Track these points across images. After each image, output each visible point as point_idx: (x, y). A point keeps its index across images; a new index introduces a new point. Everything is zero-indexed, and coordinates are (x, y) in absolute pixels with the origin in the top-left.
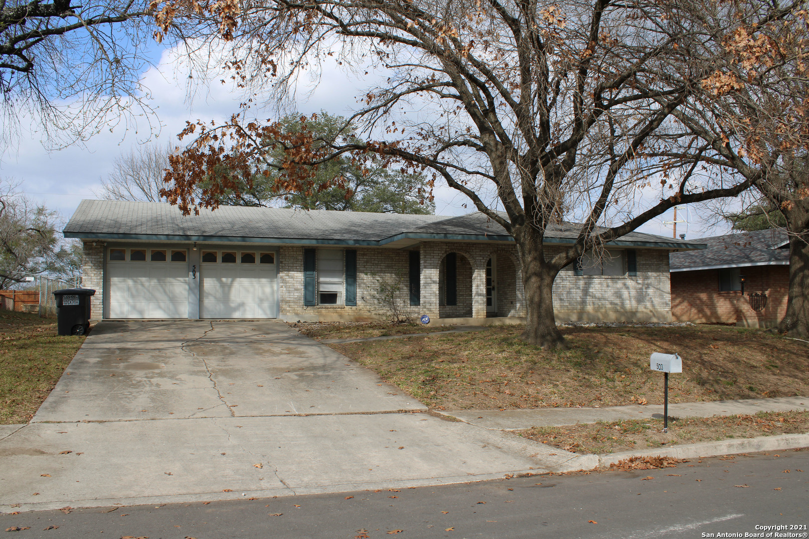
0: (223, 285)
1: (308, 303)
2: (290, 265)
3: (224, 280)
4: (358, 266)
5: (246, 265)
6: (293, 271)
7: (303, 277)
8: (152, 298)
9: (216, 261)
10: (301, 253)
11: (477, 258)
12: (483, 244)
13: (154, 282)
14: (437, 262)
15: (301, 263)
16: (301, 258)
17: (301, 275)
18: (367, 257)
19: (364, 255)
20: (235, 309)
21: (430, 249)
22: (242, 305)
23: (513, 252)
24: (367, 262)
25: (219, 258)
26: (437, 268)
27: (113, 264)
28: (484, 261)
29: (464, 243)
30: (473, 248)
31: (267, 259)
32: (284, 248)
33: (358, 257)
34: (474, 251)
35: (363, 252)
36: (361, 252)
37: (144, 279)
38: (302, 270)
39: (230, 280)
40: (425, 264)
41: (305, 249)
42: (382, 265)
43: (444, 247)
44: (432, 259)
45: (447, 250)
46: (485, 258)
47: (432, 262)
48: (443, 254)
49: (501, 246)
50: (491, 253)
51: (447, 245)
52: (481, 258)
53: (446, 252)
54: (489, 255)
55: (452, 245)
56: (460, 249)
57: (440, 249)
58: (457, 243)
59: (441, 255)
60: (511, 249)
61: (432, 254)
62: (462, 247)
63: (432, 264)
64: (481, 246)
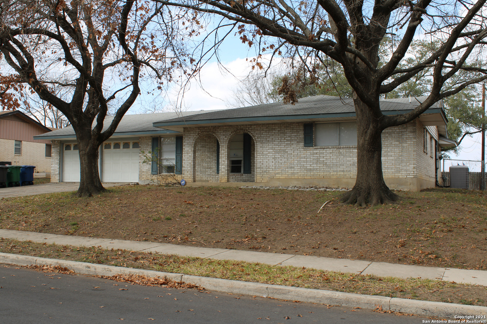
0: (114, 162)
1: (154, 173)
2: (144, 148)
5: (125, 150)
7: (151, 156)
10: (151, 141)
11: (221, 137)
14: (192, 142)
15: (150, 147)
21: (188, 133)
23: (249, 130)
25: (112, 146)
26: (192, 146)
27: (66, 153)
28: (226, 139)
30: (219, 130)
31: (136, 145)
34: (219, 132)
38: (151, 151)
41: (153, 138)
43: (198, 131)
44: (189, 140)
45: (199, 132)
46: (227, 137)
47: (189, 142)
48: (196, 136)
49: (240, 127)
50: (232, 133)
51: (200, 129)
52: (225, 137)
53: (198, 134)
54: (230, 134)
55: (203, 128)
56: (208, 131)
57: (194, 133)
58: (206, 127)
59: (195, 136)
60: (248, 129)
61: (189, 136)
62: (210, 129)
63: (189, 143)
64: (225, 128)
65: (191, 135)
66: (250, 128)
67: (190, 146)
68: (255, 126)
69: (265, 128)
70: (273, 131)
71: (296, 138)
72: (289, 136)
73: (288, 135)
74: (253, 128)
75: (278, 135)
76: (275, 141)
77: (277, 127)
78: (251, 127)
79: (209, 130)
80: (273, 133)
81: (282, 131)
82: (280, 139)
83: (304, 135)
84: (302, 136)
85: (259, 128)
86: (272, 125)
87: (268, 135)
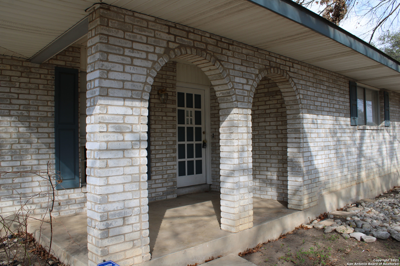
11: (237, 80)
12: (246, 46)
14: (142, 79)
23: (291, 75)
26: (141, 100)
29: (212, 35)
30: (230, 53)
34: (231, 60)
40: (106, 83)
43: (165, 36)
44: (127, 68)
45: (172, 45)
46: (250, 82)
47: (128, 77)
48: (159, 56)
49: (274, 59)
50: (260, 71)
51: (172, 30)
52: (244, 81)
53: (167, 50)
54: (257, 75)
55: (184, 34)
56: (202, 50)
57: (151, 40)
58: (194, 31)
59: (155, 58)
60: (288, 69)
61: (127, 52)
62: (207, 44)
63: (128, 85)
64: (244, 51)
65: (136, 46)
66: (292, 70)
67: (132, 98)
68: (299, 67)
69: (312, 75)
70: (322, 87)
71: (343, 107)
72: (338, 102)
73: (336, 98)
74: (296, 70)
75: (326, 96)
77: (325, 79)
78: (293, 67)
79: (203, 46)
80: (321, 91)
81: (330, 89)
83: (350, 102)
84: (348, 105)
85: (304, 73)
86: (320, 71)
87: (316, 94)
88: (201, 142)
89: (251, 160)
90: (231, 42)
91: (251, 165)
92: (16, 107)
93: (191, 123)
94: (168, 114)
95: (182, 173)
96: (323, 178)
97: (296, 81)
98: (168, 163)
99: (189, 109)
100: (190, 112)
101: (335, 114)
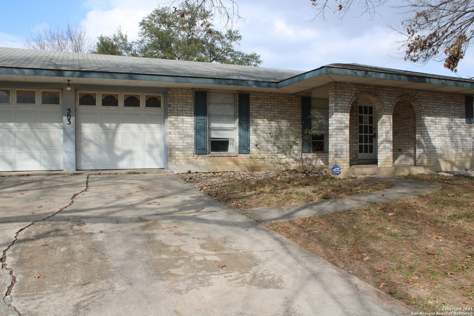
0: (106, 131)
1: (200, 151)
2: (179, 109)
3: (107, 125)
4: (251, 111)
5: (130, 109)
6: (183, 116)
7: (193, 123)
8: (23, 147)
9: (95, 104)
10: (191, 96)
11: (385, 103)
12: (390, 87)
13: (25, 127)
14: (347, 105)
15: (191, 107)
16: (191, 101)
17: (191, 120)
18: (261, 102)
19: (257, 99)
20: (122, 157)
21: (340, 91)
22: (129, 152)
23: (416, 97)
24: (260, 107)
25: (99, 101)
26: (347, 112)
28: (391, 106)
29: (373, 86)
30: (382, 92)
31: (153, 102)
32: (173, 90)
33: (251, 101)
34: (382, 94)
35: (256, 97)
36: (254, 97)
37: (12, 124)
38: (193, 115)
39: (114, 125)
40: (336, 108)
41: (196, 92)
42: (275, 110)
43: (355, 89)
44: (343, 102)
45: (357, 92)
46: (392, 103)
47: (343, 105)
48: (353, 96)
49: (406, 91)
50: (397, 97)
51: (358, 86)
52: (389, 103)
53: (356, 94)
54: (396, 100)
55: (362, 87)
56: (369, 92)
57: (350, 91)
58: (366, 85)
59: (351, 97)
60: (414, 94)
61: (343, 97)
62: (371, 89)
63: (343, 108)
64: (389, 90)
65: (345, 94)
66: (417, 95)
67: (344, 112)
68: (422, 93)
69: (432, 96)
70: (440, 102)
71: (459, 113)
72: (454, 110)
73: (452, 107)
74: (420, 95)
75: (443, 107)
76: (442, 114)
77: (443, 97)
78: (418, 93)
79: (370, 90)
80: (439, 104)
81: (447, 102)
82: (445, 112)
83: (466, 109)
84: (464, 110)
85: (426, 96)
86: (438, 93)
87: (434, 106)
88: (373, 134)
89: (392, 137)
90: (382, 87)
91: (392, 140)
92: (287, 115)
93: (367, 123)
94: (354, 118)
95: (361, 151)
96: (439, 152)
97: (419, 100)
98: (354, 145)
99: (365, 115)
100: (366, 117)
101: (450, 117)
